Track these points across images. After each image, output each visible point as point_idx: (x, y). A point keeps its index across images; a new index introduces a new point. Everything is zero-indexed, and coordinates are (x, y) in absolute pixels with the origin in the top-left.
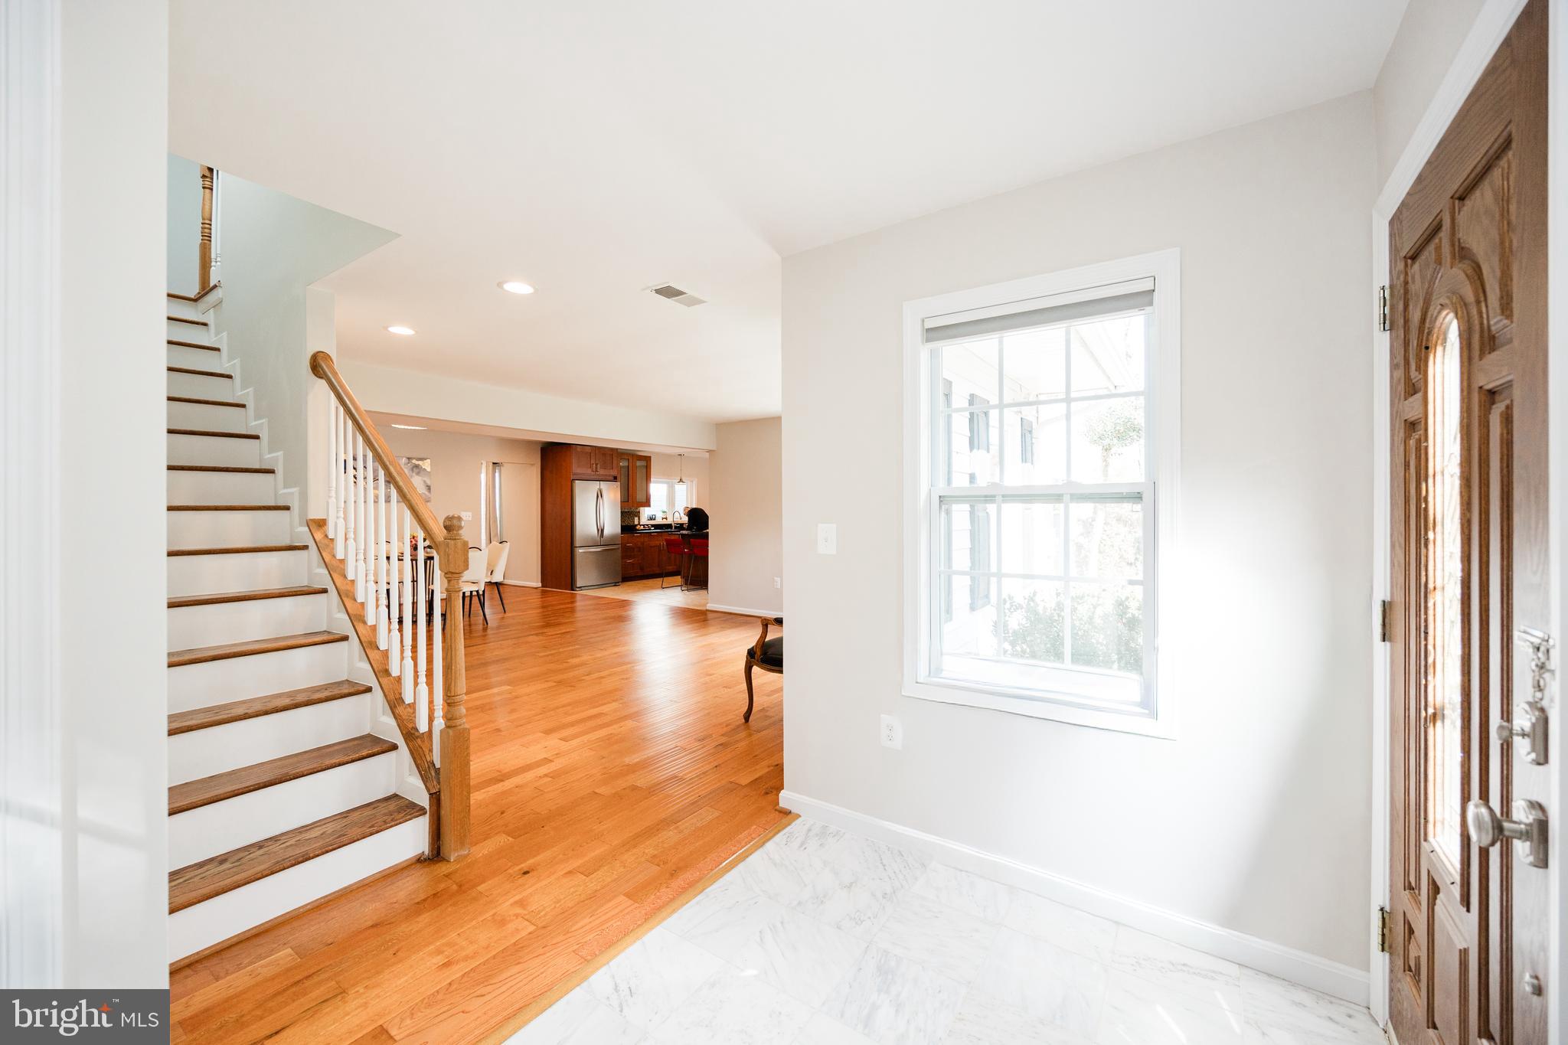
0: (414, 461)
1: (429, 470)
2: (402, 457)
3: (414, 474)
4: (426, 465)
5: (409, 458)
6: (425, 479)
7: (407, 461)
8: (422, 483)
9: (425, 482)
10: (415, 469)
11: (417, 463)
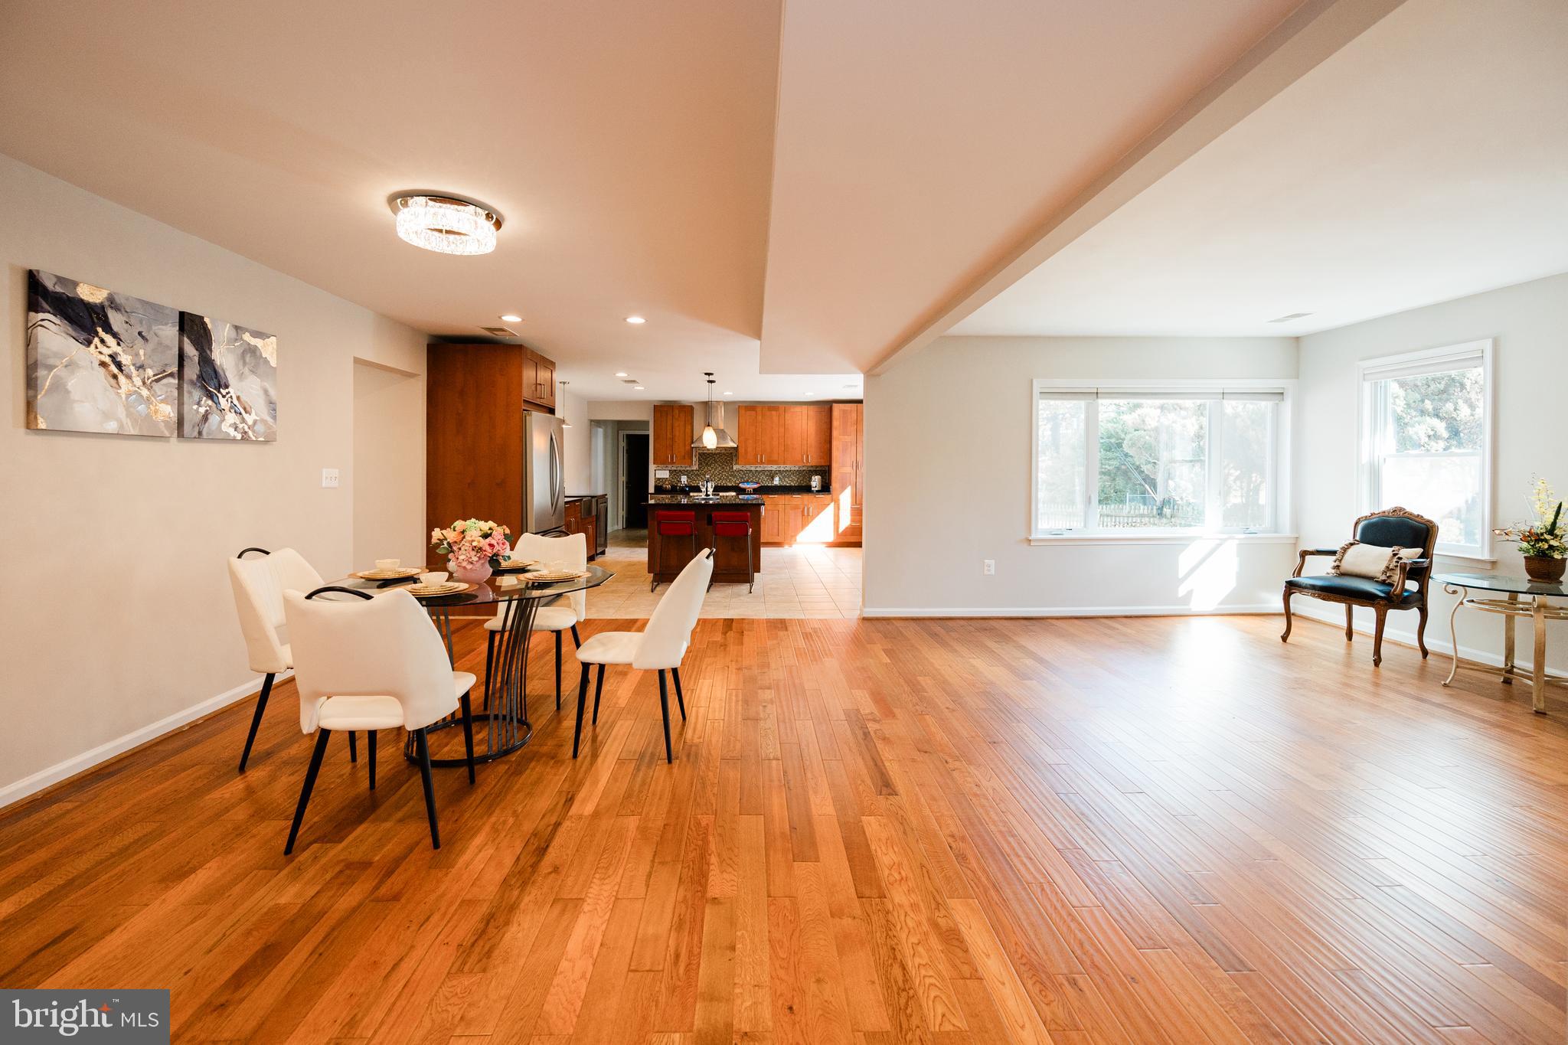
0: (247, 337)
1: (273, 363)
2: (228, 322)
3: (246, 370)
4: (268, 348)
5: (237, 328)
6: (267, 385)
7: (233, 334)
8: (261, 393)
9: (266, 392)
10: (248, 359)
11: (253, 341)
